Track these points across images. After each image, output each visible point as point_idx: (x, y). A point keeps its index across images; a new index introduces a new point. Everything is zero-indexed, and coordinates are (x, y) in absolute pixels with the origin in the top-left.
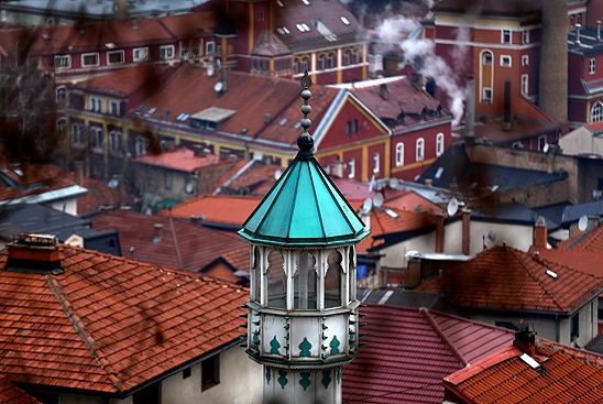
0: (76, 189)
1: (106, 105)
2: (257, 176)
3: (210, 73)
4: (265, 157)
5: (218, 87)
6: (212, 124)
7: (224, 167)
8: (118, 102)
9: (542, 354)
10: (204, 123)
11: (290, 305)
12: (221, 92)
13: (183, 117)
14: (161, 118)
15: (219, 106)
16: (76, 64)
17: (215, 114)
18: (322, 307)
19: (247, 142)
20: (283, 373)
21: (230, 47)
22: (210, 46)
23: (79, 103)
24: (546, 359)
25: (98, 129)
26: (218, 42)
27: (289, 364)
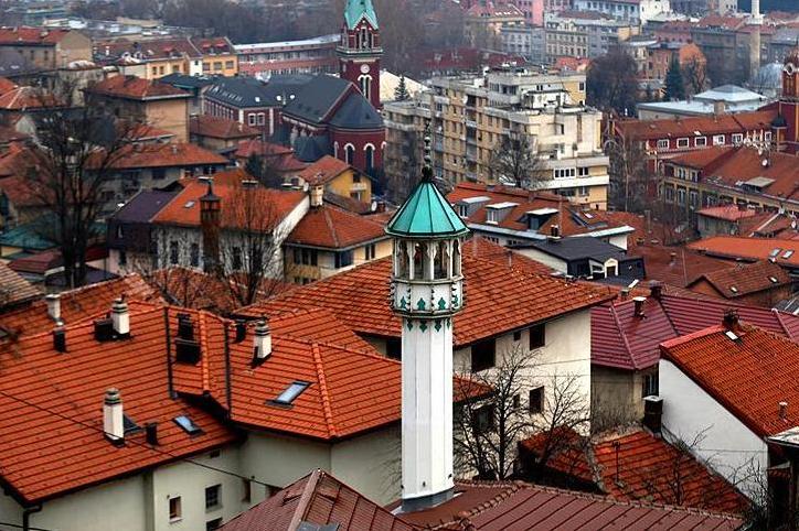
0: (626, 228)
1: (688, 174)
2: (780, 225)
3: (760, 153)
4: (786, 212)
5: (765, 163)
6: (759, 188)
7: (758, 218)
8: (696, 172)
9: (742, 331)
10: (753, 187)
11: (412, 277)
12: (767, 166)
13: (739, 183)
14: (725, 184)
15: (764, 176)
16: (673, 145)
17: (760, 182)
18: (432, 277)
19: (781, 202)
20: (410, 321)
21: (782, 137)
22: (768, 135)
23: (670, 172)
24: (743, 334)
25: (682, 191)
26: (774, 132)
27: (411, 314)
